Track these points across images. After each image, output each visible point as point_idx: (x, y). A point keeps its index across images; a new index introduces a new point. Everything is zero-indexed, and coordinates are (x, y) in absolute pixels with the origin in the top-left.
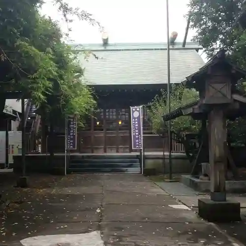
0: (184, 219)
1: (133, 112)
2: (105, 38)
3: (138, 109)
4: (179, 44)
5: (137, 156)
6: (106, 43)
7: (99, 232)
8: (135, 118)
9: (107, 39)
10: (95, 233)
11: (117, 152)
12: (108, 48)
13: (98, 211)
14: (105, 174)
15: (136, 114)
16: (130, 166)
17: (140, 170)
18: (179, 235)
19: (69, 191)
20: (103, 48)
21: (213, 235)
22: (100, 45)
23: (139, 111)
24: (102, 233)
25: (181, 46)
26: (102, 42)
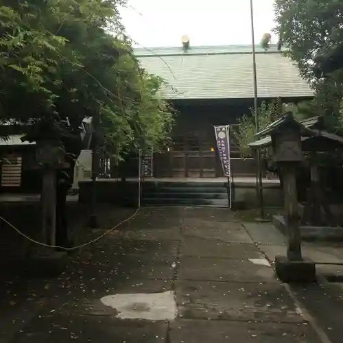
0: (259, 278)
1: (218, 132)
2: (186, 41)
3: (223, 129)
4: (273, 45)
5: (225, 183)
6: (186, 46)
7: (173, 292)
8: (221, 140)
9: (188, 42)
10: (168, 293)
11: (201, 177)
12: (189, 52)
13: (174, 266)
14: (187, 207)
15: (221, 135)
16: (216, 197)
17: (227, 203)
18: (249, 297)
19: (144, 235)
20: (182, 52)
21: (281, 298)
22: (179, 48)
23: (225, 132)
24: (175, 293)
25: (276, 49)
26: (182, 45)
